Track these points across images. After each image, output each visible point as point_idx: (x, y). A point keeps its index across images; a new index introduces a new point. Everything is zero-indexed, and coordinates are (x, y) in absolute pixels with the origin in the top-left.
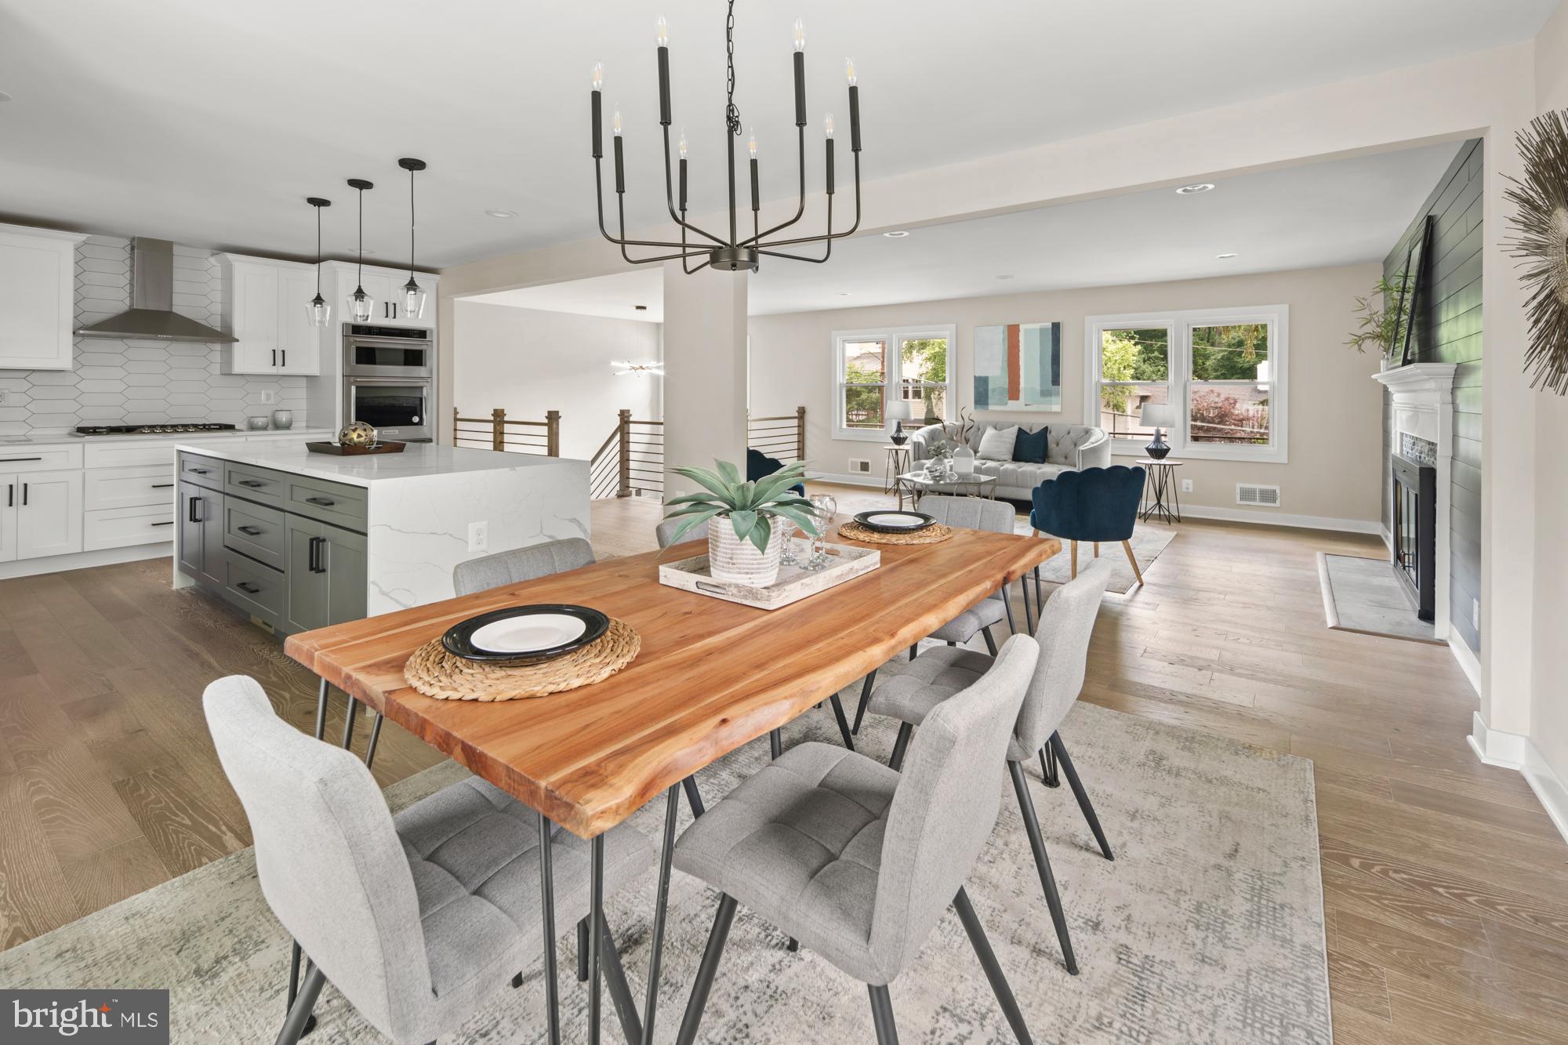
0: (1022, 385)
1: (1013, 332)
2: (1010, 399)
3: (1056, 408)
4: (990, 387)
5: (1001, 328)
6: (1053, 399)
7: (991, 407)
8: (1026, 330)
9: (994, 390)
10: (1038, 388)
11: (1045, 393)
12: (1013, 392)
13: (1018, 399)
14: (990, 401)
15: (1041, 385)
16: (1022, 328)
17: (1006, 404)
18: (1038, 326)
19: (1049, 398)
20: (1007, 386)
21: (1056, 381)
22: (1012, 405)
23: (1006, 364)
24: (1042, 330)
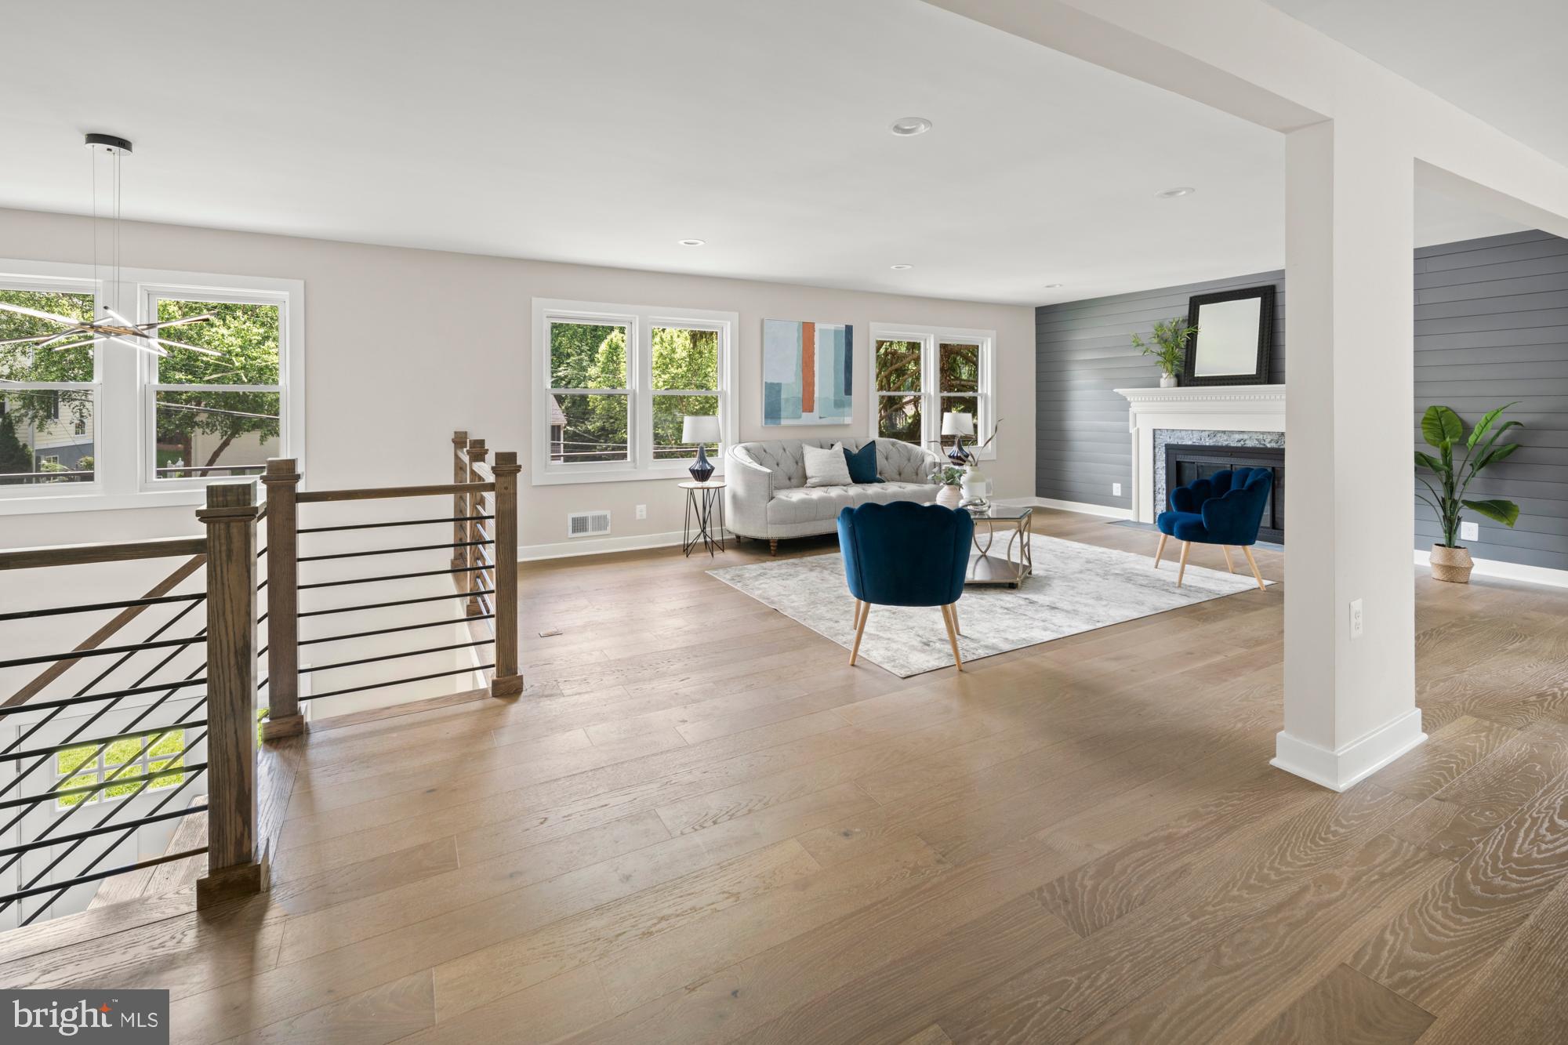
0: (816, 395)
1: (808, 329)
2: (803, 412)
3: (848, 420)
4: (784, 396)
5: (796, 325)
6: (846, 409)
7: (784, 422)
8: (820, 330)
9: (787, 400)
10: (832, 397)
11: (839, 404)
12: (808, 404)
13: (811, 410)
14: (783, 414)
15: (835, 396)
16: (817, 327)
17: (800, 417)
18: (832, 327)
19: (841, 410)
20: (800, 395)
21: (848, 390)
22: (807, 418)
23: (800, 369)
24: (836, 332)
